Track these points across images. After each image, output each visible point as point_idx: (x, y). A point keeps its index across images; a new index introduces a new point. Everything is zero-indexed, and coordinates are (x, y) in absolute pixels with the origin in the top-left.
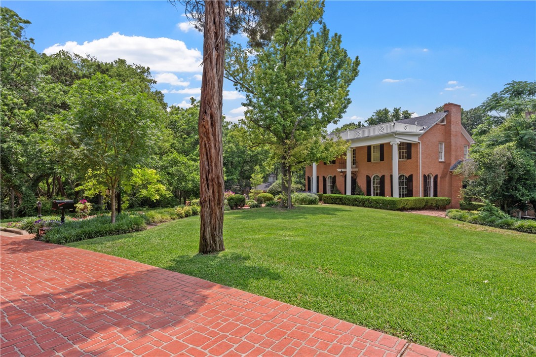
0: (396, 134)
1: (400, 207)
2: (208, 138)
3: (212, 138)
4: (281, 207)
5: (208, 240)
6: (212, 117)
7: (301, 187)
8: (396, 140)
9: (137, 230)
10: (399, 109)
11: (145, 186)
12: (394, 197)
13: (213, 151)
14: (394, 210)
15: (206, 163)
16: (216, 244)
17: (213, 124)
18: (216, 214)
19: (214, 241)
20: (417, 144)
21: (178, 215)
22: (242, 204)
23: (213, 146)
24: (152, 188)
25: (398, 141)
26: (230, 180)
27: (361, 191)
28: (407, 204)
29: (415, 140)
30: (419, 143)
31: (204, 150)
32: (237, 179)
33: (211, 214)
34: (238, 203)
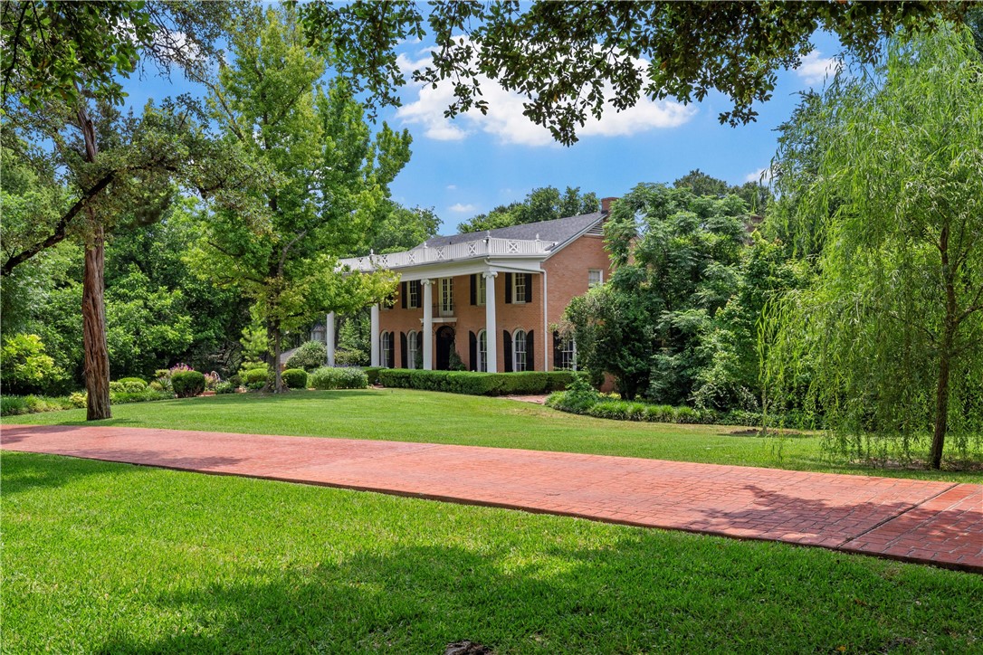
0: (489, 260)
1: (490, 389)
2: (91, 318)
3: (94, 317)
4: (265, 391)
5: (95, 408)
6: (93, 300)
7: (361, 355)
8: (491, 269)
9: (16, 414)
10: (577, 190)
11: (21, 359)
12: (488, 371)
13: (96, 328)
14: (480, 395)
15: (90, 338)
16: (102, 412)
17: (95, 307)
18: (101, 383)
19: (100, 408)
20: (538, 275)
21: (75, 404)
22: (199, 388)
23: (95, 324)
24: (33, 362)
25: (494, 271)
26: (201, 341)
27: (459, 363)
28: (504, 384)
29: (535, 267)
30: (543, 273)
31: (87, 327)
32: (218, 338)
33: (96, 384)
34: (191, 385)
